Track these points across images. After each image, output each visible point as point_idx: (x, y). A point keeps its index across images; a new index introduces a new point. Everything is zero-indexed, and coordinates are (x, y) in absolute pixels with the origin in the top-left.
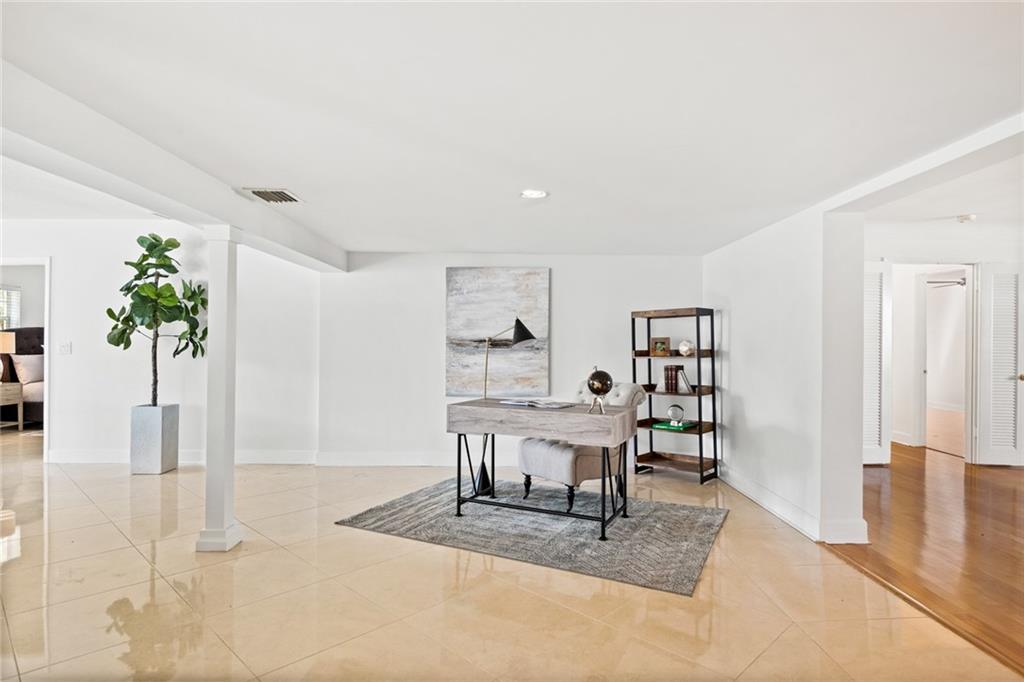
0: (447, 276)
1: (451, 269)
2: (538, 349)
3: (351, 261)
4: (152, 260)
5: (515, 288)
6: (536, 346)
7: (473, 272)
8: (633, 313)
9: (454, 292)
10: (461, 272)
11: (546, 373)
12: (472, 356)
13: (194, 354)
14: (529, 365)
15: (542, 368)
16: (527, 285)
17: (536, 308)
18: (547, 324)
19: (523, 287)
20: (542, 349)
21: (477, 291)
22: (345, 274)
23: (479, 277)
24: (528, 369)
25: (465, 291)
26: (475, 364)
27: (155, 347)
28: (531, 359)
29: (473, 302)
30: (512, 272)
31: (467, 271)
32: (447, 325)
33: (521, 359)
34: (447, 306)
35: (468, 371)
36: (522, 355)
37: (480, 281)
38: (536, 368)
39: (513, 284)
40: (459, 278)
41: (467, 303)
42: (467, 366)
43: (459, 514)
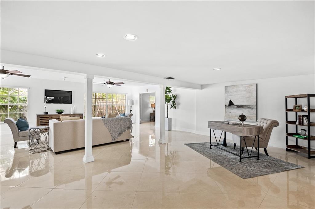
0: (225, 88)
1: (226, 86)
2: (252, 108)
3: (202, 87)
4: (167, 90)
5: (245, 90)
6: (252, 107)
7: (232, 87)
8: (286, 96)
9: (227, 93)
10: (228, 87)
11: (256, 116)
12: (232, 110)
13: (174, 108)
14: (249, 113)
15: (254, 114)
16: (249, 89)
17: (252, 96)
18: (256, 101)
19: (248, 90)
20: (254, 108)
21: (234, 92)
22: (201, 90)
23: (234, 88)
24: (249, 114)
25: (230, 92)
26: (233, 112)
27: (168, 107)
28: (250, 111)
29: (232, 95)
30: (244, 86)
31: (230, 87)
32: (225, 101)
33: (247, 111)
34: (225, 96)
35: (231, 114)
36: (247, 110)
37: (234, 89)
38: (252, 114)
39: (244, 89)
40: (228, 89)
41: (231, 95)
42: (230, 113)
43: (211, 148)
